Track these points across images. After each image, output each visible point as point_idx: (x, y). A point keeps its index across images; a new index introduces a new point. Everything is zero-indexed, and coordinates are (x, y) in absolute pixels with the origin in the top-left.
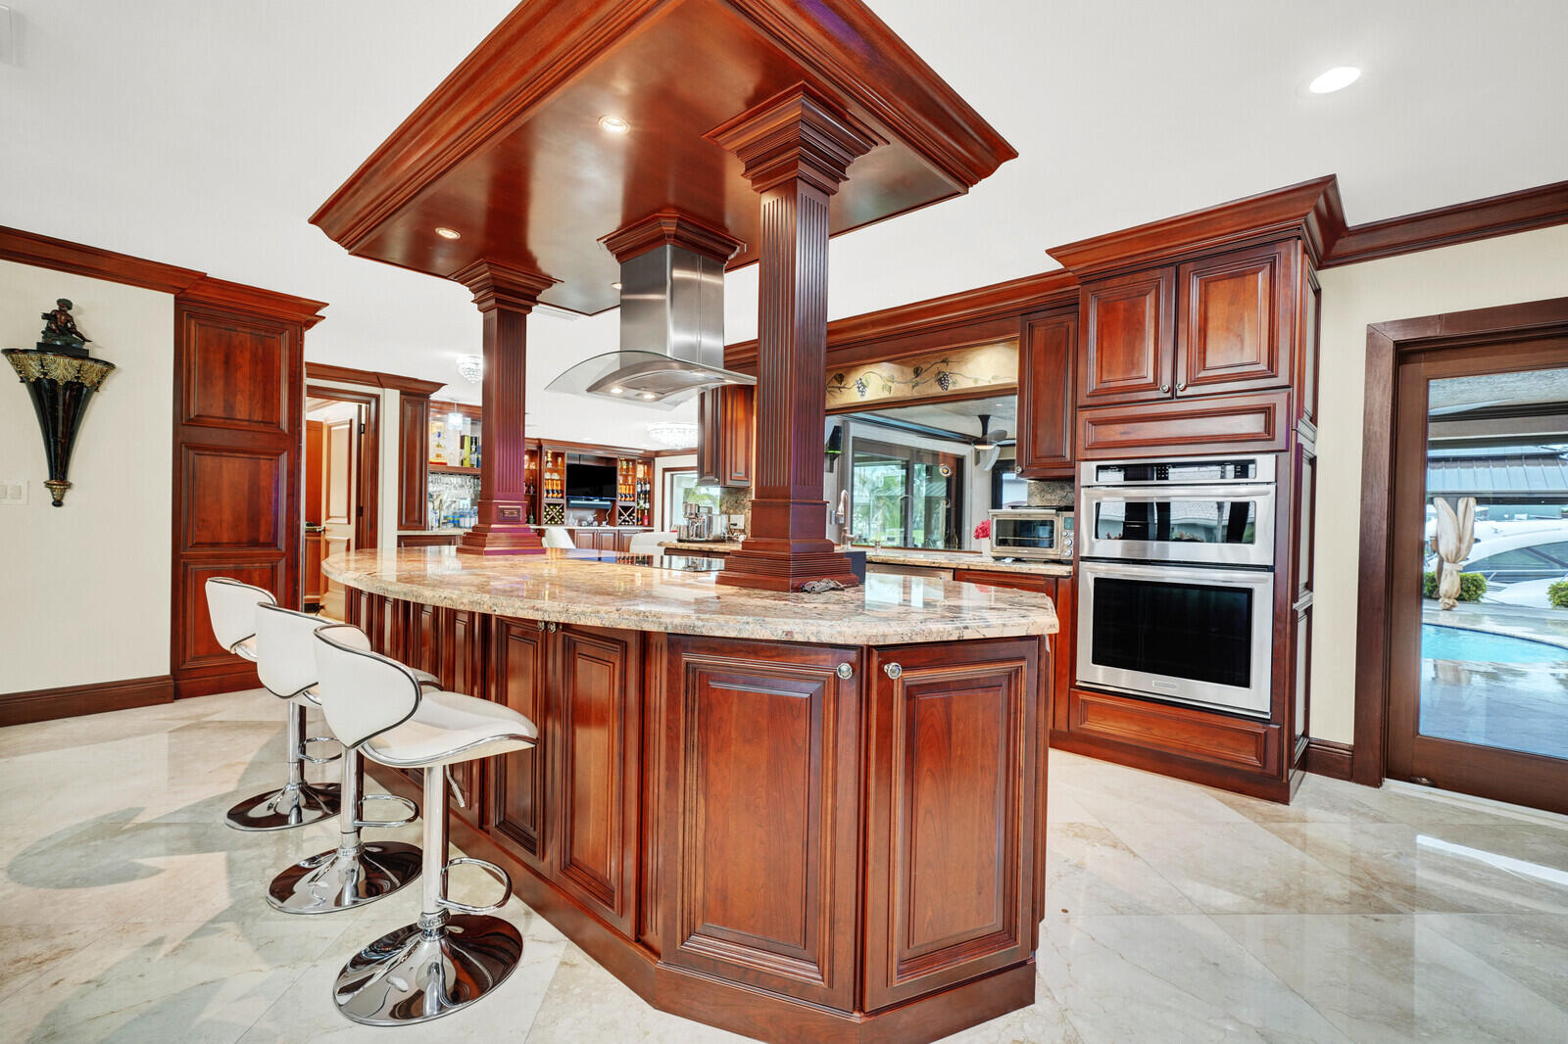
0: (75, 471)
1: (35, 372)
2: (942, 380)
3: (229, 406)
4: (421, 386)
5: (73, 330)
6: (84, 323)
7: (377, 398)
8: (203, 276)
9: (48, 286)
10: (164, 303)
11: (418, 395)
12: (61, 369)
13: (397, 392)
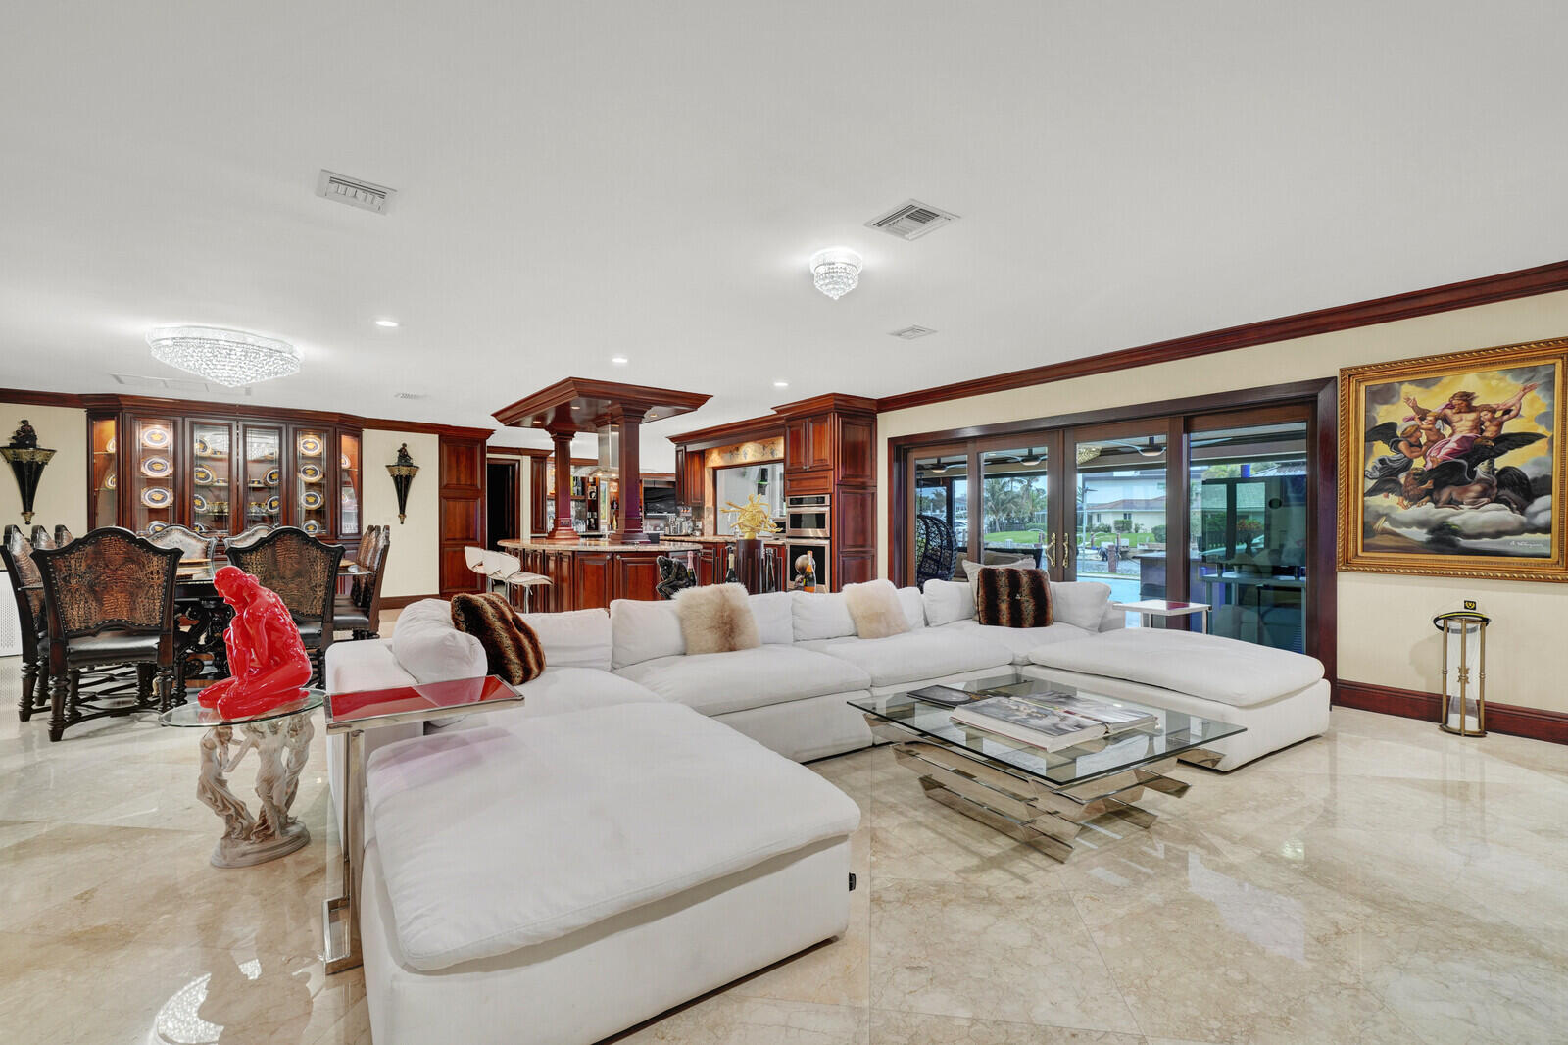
0: (407, 511)
1: (396, 473)
2: (772, 453)
3: (458, 479)
4: (542, 453)
5: (407, 455)
6: (410, 451)
7: (519, 461)
8: (449, 426)
9: (399, 438)
10: (433, 440)
11: (541, 458)
12: (404, 471)
13: (529, 457)
